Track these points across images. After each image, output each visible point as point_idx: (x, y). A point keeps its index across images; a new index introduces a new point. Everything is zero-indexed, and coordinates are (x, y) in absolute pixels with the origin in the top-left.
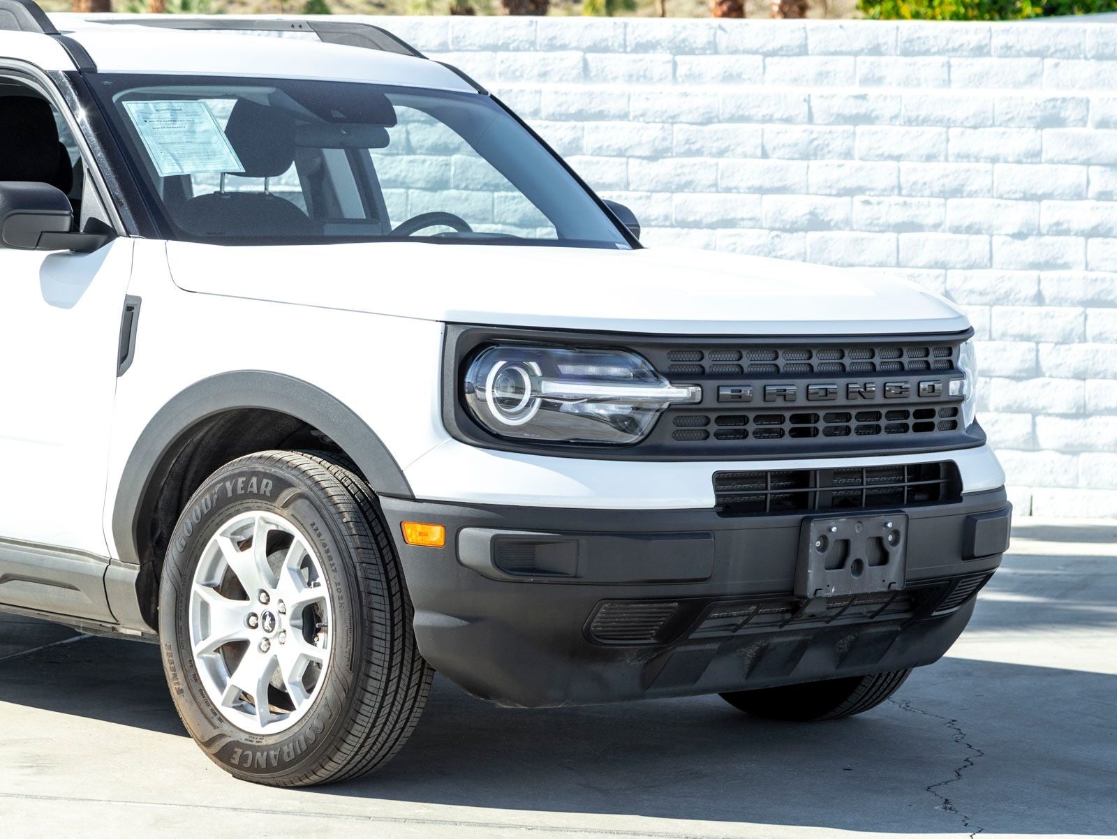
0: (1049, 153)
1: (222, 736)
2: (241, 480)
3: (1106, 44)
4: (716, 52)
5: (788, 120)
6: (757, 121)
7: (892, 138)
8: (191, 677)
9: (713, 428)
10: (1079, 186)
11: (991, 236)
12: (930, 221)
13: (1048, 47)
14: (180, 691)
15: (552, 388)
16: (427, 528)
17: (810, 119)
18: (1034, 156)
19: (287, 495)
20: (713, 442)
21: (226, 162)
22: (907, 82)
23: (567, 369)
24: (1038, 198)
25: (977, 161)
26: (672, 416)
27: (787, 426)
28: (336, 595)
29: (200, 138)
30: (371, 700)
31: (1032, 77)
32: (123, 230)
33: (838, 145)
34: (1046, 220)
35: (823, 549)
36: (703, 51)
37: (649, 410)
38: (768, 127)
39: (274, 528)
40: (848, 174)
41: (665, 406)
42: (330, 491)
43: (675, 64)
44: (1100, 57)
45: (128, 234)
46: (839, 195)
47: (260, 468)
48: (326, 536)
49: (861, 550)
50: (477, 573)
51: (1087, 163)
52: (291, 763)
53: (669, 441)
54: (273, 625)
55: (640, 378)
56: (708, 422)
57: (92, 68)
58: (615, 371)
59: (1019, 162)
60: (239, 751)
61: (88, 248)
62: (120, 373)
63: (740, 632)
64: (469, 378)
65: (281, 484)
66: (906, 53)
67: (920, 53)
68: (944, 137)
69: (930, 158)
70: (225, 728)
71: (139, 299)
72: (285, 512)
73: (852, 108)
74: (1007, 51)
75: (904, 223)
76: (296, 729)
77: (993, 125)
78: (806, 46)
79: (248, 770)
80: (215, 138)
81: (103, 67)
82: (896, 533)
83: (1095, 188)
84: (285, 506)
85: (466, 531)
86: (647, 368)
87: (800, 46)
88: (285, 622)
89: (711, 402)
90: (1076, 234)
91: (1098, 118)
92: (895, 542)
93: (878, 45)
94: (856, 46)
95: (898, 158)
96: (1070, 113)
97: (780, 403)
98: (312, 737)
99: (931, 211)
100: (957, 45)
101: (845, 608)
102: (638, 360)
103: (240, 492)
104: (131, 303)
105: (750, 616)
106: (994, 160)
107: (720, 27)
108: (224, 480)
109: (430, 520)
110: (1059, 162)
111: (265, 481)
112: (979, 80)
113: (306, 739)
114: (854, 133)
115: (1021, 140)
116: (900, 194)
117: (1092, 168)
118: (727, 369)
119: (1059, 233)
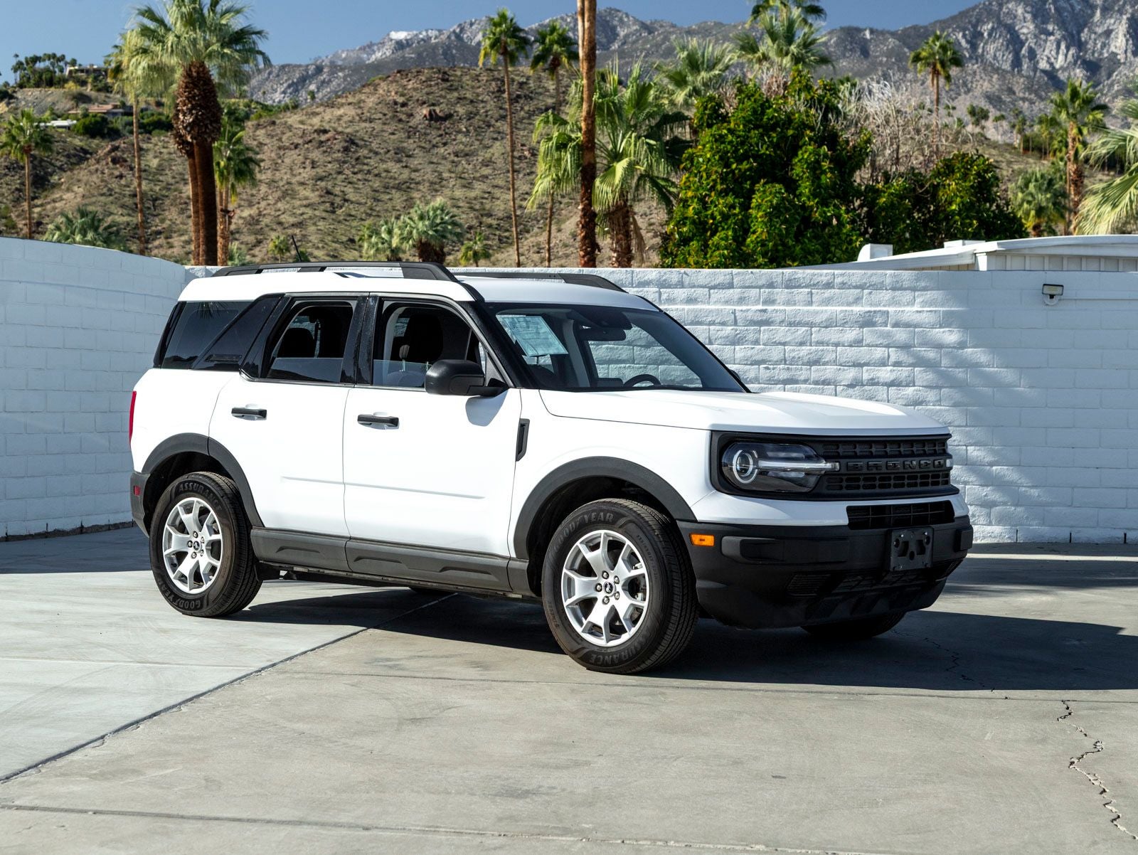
0: (868, 340)
1: (584, 648)
2: (593, 514)
3: (897, 282)
4: (683, 287)
5: (723, 324)
6: (706, 325)
7: (781, 332)
8: (563, 618)
9: (844, 484)
10: (884, 358)
11: (836, 386)
12: (802, 378)
13: (866, 284)
14: (557, 626)
15: (764, 464)
16: (703, 537)
17: (736, 323)
18: (858, 343)
19: (622, 521)
20: (844, 491)
21: (558, 349)
22: (788, 303)
23: (770, 454)
24: (861, 365)
25: (828, 345)
26: (826, 477)
27: (877, 483)
28: (653, 572)
29: (542, 336)
30: (672, 627)
31: (857, 301)
32: (512, 384)
33: (751, 337)
34: (866, 377)
35: (897, 546)
36: (676, 286)
37: (814, 475)
38: (712, 327)
39: (611, 539)
40: (757, 351)
41: (823, 472)
42: (647, 519)
43: (660, 294)
44: (894, 289)
45: (515, 387)
46: (752, 364)
47: (604, 507)
48: (646, 542)
49: (913, 547)
50: (731, 559)
51: (888, 346)
52: (626, 661)
53: (825, 491)
54: (611, 589)
55: (808, 459)
56: (841, 480)
57: (483, 299)
58: (794, 455)
59: (851, 346)
60: (595, 656)
61: (493, 394)
62: (518, 459)
63: (853, 590)
64: (724, 460)
65: (620, 516)
66: (787, 287)
67: (795, 287)
68: (809, 332)
69: (802, 344)
70: (585, 645)
71: (528, 421)
72: (620, 530)
73: (758, 317)
74: (843, 286)
75: (788, 379)
76: (629, 643)
77: (836, 326)
78: (733, 283)
79: (601, 665)
80: (550, 336)
81: (487, 299)
82: (928, 538)
83: (893, 359)
84: (621, 527)
85: (725, 538)
86: (812, 453)
87: (729, 283)
88: (619, 588)
89: (844, 471)
90: (882, 385)
91: (894, 321)
92: (928, 543)
93: (772, 283)
94: (760, 283)
95: (784, 344)
96: (879, 319)
97: (874, 471)
98: (639, 647)
99: (803, 373)
100: (816, 282)
101: (901, 577)
102: (807, 449)
103: (593, 520)
104: (523, 422)
105: (860, 581)
106: (837, 345)
107: (685, 273)
108: (583, 514)
109: (707, 532)
110: (872, 346)
111: (608, 514)
112: (827, 302)
113: (636, 648)
114: (760, 331)
115: (851, 334)
116: (785, 364)
117: (890, 349)
118: (850, 454)
119: (873, 384)
